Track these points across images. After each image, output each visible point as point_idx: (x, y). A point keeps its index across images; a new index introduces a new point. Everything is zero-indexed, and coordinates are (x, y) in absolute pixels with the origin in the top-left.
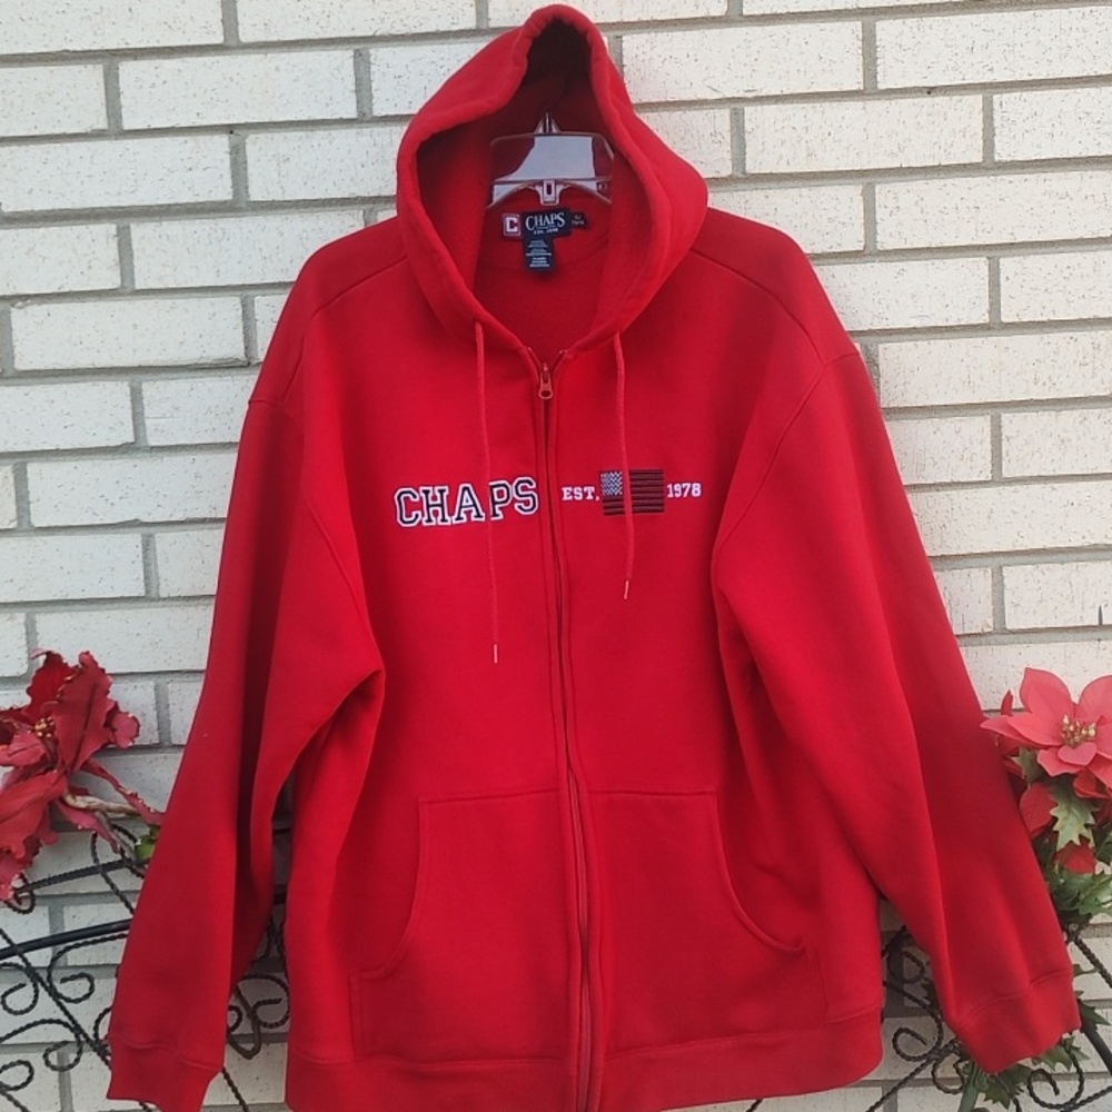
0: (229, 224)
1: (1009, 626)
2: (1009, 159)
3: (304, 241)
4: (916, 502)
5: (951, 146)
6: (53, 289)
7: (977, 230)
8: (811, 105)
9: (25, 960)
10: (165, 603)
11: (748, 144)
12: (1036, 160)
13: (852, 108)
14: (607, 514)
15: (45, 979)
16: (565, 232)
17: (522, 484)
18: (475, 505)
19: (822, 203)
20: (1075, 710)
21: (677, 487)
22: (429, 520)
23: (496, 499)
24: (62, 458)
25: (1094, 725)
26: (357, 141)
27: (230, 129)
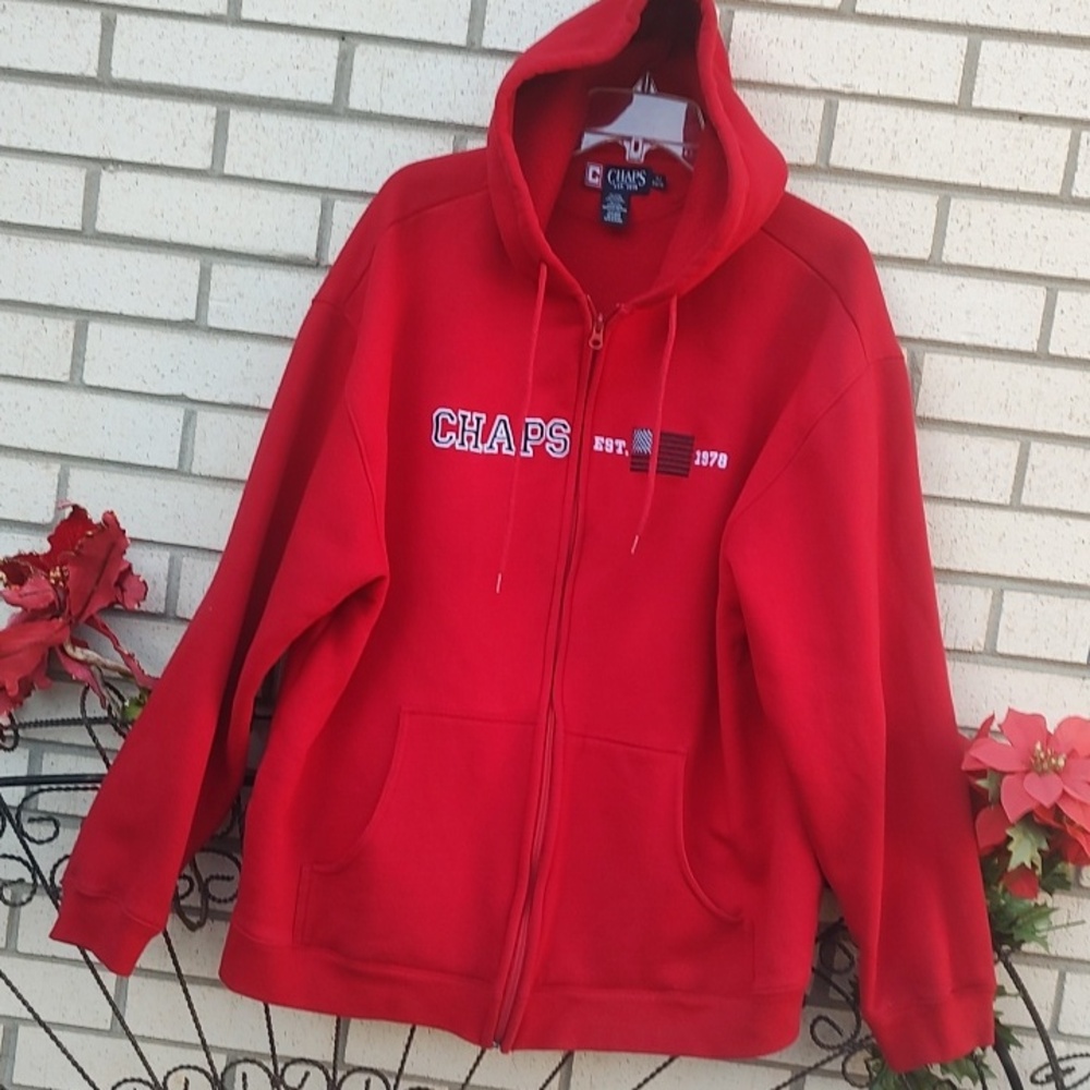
0: (324, 126)
1: (999, 649)
2: (1086, 196)
3: (393, 156)
4: (931, 513)
5: (1033, 173)
6: (145, 159)
7: (1041, 260)
8: (904, 109)
10: (195, 480)
11: (836, 136)
13: (943, 120)
14: (632, 470)
15: (14, 817)
16: (644, 191)
17: (556, 427)
18: (508, 438)
19: (897, 206)
20: (1048, 739)
21: (705, 454)
22: (463, 444)
23: (530, 436)
24: (123, 323)
25: (1064, 756)
26: (462, 68)
27: (342, 36)
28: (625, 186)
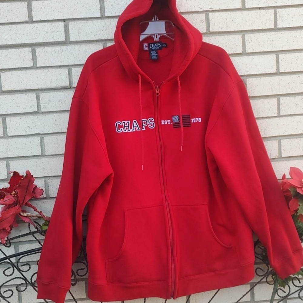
0: (64, 48)
1: (283, 156)
2: (281, 27)
3: (86, 52)
4: (258, 122)
5: (266, 24)
6: (13, 67)
7: (273, 47)
8: (227, 12)
9: (10, 260)
10: (47, 157)
11: (210, 23)
12: (289, 27)
13: (239, 13)
14: (174, 128)
15: (16, 266)
16: (161, 49)
17: (150, 120)
18: (137, 126)
19: (231, 40)
21: (194, 119)
22: (125, 131)
23: (144, 124)
24: (16, 116)
26: (101, 23)
27: (64, 20)
28: (155, 48)
